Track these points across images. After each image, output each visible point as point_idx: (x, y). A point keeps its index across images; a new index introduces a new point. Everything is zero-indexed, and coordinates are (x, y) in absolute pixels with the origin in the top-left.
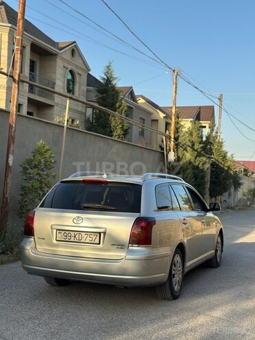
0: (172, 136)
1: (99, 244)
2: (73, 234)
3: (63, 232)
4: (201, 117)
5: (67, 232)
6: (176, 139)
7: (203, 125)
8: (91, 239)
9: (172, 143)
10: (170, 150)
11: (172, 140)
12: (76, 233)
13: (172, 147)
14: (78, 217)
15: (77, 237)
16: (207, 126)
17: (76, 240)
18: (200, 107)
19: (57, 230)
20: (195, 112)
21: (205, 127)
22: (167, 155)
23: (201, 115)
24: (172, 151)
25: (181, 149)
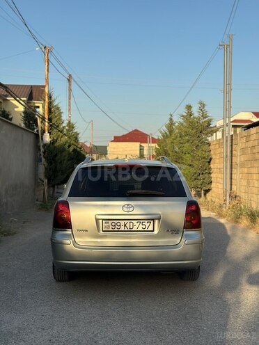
0: (46, 116)
1: (153, 231)
2: (122, 223)
3: (110, 222)
4: (34, 97)
5: (116, 222)
6: (50, 120)
7: (37, 105)
8: (144, 227)
9: (47, 124)
10: (44, 132)
11: (47, 120)
12: (126, 222)
13: (46, 128)
14: (128, 205)
15: (128, 225)
16: (41, 106)
17: (126, 229)
18: (32, 86)
19: (103, 220)
20: (28, 91)
21: (38, 107)
22: (42, 137)
23: (34, 94)
24: (47, 132)
25: (55, 130)
